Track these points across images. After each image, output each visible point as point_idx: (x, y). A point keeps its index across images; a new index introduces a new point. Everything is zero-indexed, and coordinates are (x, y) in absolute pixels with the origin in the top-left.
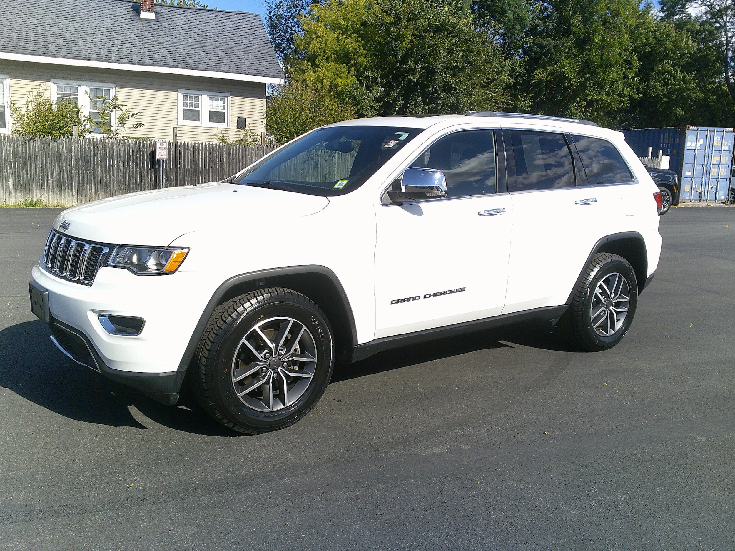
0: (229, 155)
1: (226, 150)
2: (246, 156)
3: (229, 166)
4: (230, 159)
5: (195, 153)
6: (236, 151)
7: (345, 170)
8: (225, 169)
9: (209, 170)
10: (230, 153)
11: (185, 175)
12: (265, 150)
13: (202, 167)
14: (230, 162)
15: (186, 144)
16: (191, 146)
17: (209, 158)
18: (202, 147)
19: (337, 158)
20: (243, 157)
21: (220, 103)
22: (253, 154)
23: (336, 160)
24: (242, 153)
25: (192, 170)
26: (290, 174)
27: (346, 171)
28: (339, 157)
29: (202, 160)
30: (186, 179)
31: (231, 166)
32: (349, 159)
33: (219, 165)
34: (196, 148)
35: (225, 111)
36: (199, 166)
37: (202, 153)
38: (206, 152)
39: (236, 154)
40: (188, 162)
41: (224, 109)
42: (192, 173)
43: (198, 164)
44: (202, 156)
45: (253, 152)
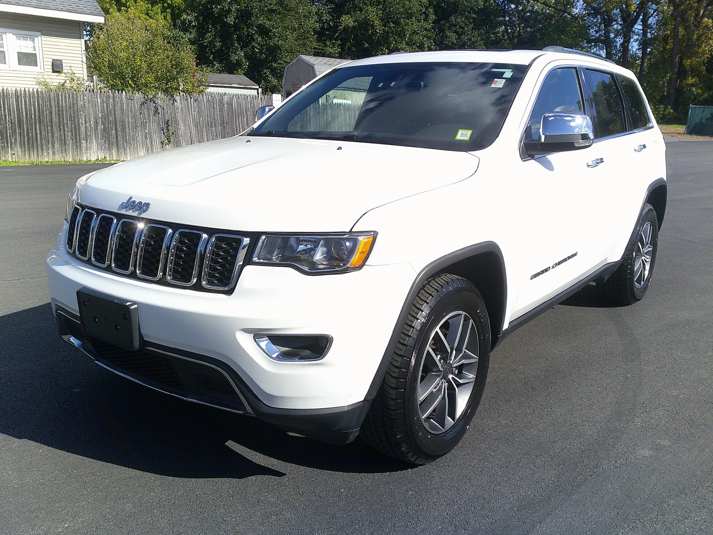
0: (58, 102)
1: (54, 97)
2: (77, 103)
3: (59, 115)
4: (59, 107)
5: (17, 100)
6: (65, 98)
7: (188, 116)
8: (54, 118)
9: (35, 120)
10: (58, 100)
11: (7, 127)
12: (98, 96)
13: (27, 116)
14: (59, 111)
15: (5, 91)
16: (12, 93)
17: (34, 106)
18: (25, 93)
19: (179, 101)
20: (74, 104)
21: (29, 43)
22: (85, 100)
23: (178, 104)
24: (73, 100)
25: (15, 121)
26: (128, 121)
27: (190, 117)
28: (181, 100)
29: (26, 108)
30: (8, 131)
31: (61, 115)
32: (192, 103)
33: (46, 114)
34: (17, 95)
35: (37, 52)
36: (22, 115)
37: (25, 101)
38: (30, 100)
39: (66, 102)
40: (9, 111)
41: (35, 51)
42: (15, 125)
43: (22, 113)
44: (25, 104)
45: (85, 98)
